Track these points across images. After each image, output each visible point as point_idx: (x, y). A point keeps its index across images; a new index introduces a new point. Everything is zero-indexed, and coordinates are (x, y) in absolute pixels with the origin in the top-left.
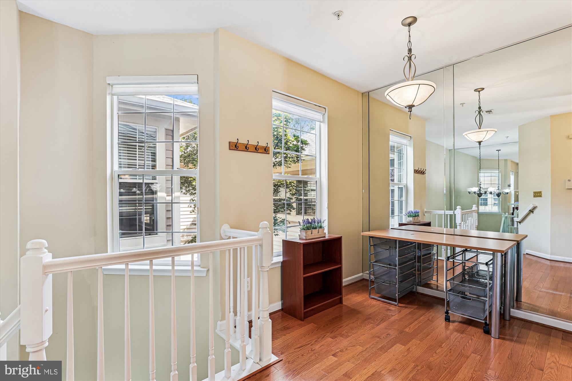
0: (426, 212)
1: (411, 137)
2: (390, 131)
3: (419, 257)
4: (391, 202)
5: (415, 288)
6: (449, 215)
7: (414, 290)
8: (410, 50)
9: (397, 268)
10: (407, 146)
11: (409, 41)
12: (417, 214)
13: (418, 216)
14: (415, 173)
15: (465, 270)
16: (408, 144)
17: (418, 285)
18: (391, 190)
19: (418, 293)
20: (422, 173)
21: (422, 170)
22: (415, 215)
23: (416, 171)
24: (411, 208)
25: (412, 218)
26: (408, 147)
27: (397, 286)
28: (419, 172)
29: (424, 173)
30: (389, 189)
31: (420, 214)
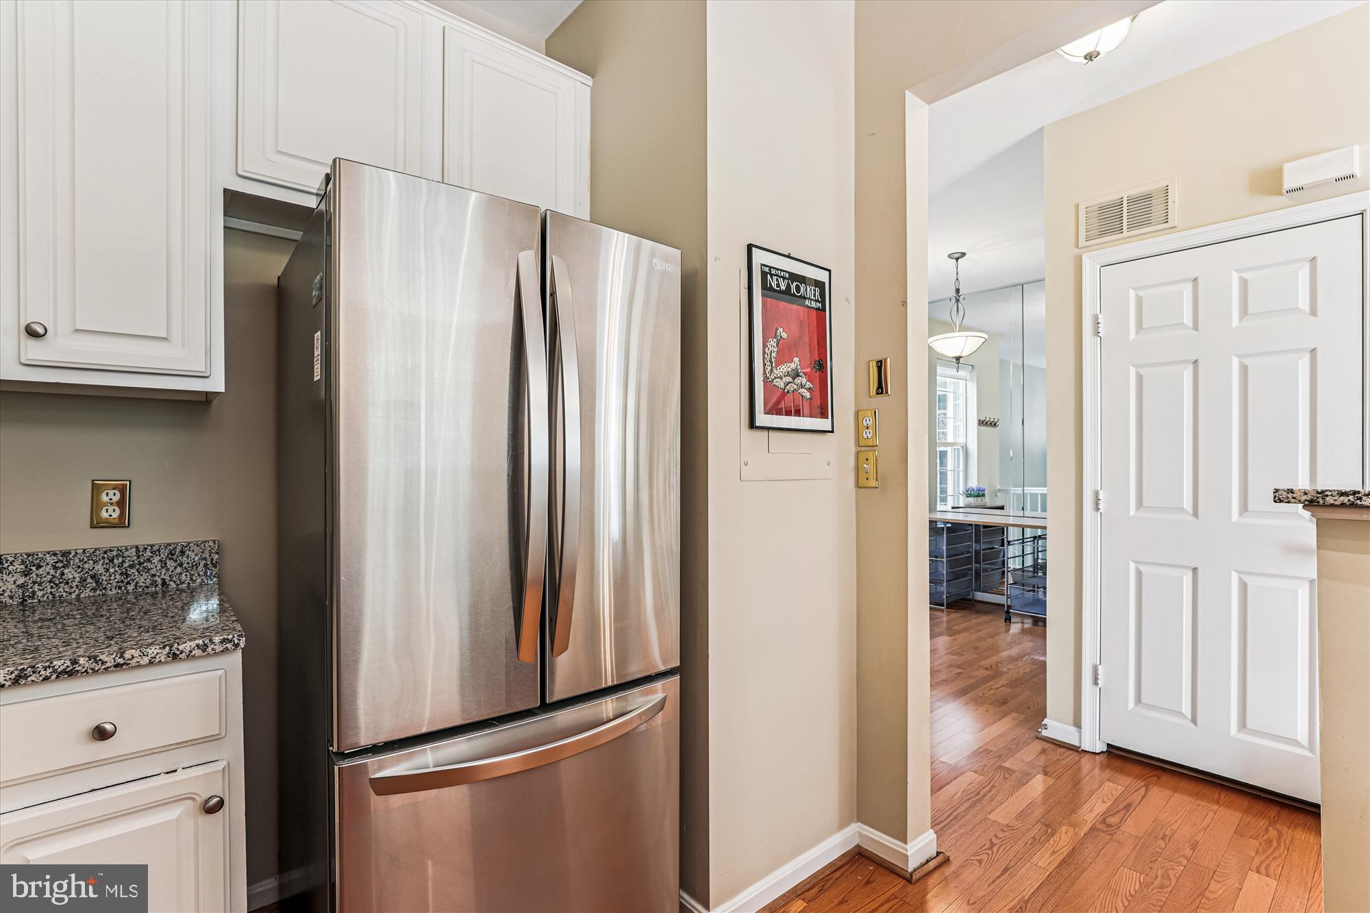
0: (999, 490)
1: (972, 366)
2: (938, 360)
3: (978, 552)
4: (940, 472)
5: (971, 595)
6: (1039, 495)
7: (971, 597)
8: (958, 291)
9: (944, 560)
10: (966, 380)
11: (957, 279)
12: (980, 492)
13: (984, 495)
14: (979, 425)
15: (1038, 563)
16: (968, 378)
17: (976, 591)
18: (940, 452)
19: (976, 601)
20: (993, 424)
21: (992, 420)
22: (980, 494)
23: (982, 423)
24: (973, 484)
25: (972, 499)
26: (968, 382)
27: (944, 584)
28: (986, 423)
29: (995, 424)
30: (937, 452)
31: (986, 492)
